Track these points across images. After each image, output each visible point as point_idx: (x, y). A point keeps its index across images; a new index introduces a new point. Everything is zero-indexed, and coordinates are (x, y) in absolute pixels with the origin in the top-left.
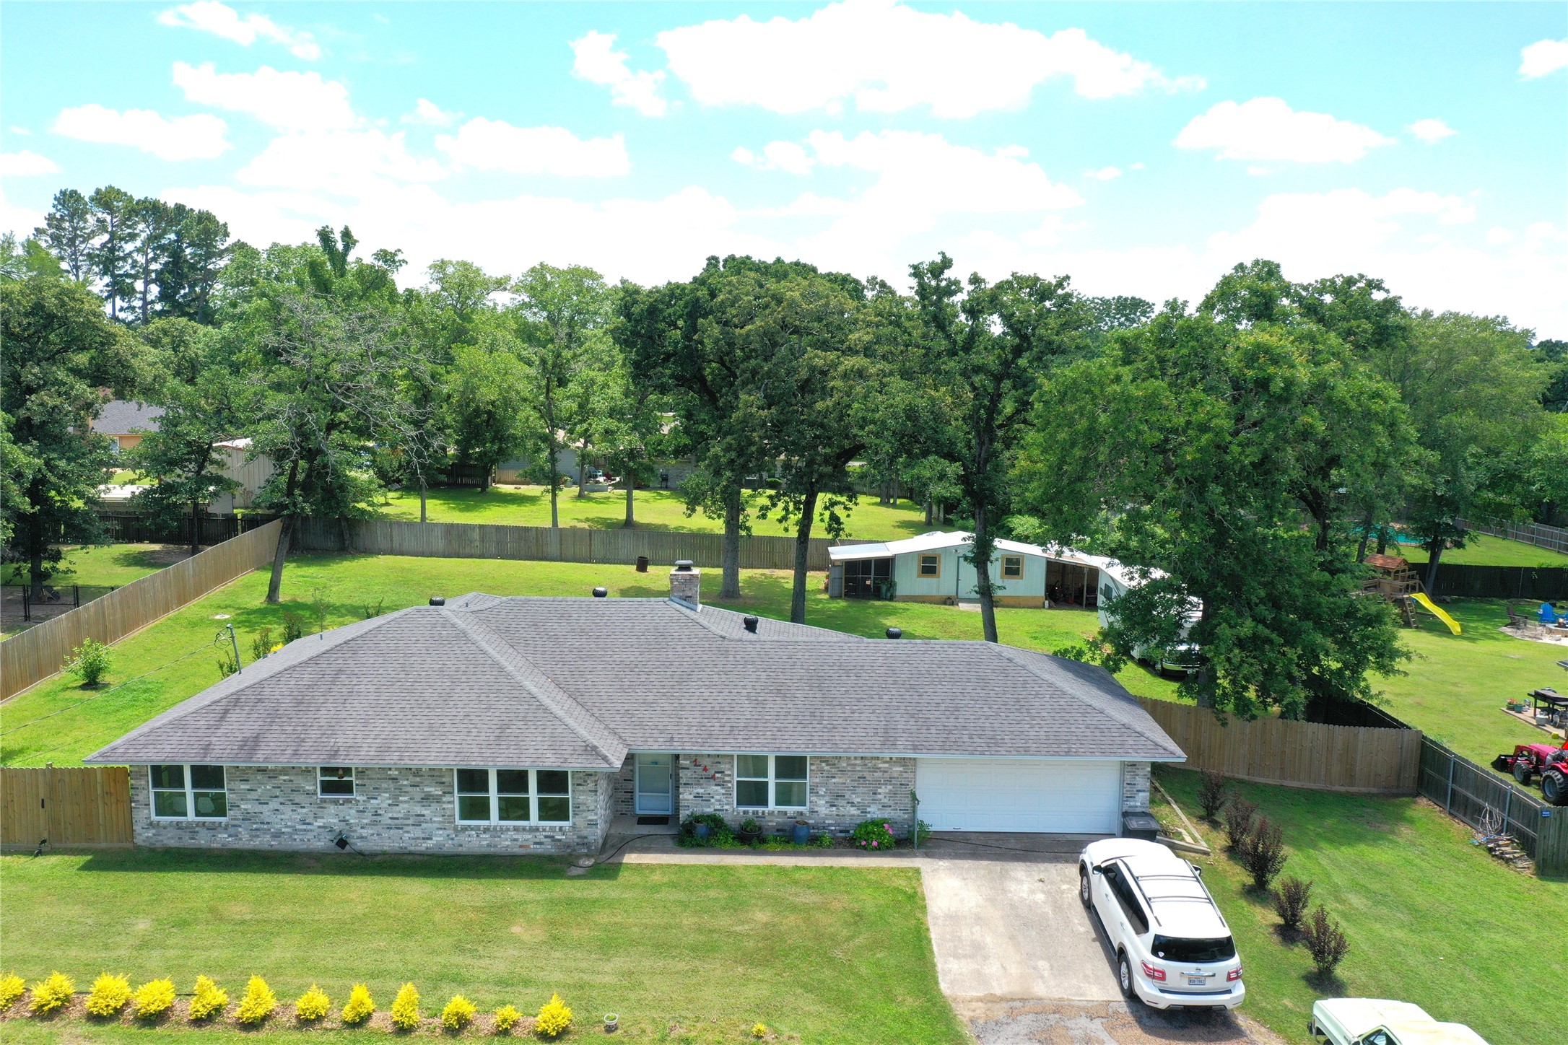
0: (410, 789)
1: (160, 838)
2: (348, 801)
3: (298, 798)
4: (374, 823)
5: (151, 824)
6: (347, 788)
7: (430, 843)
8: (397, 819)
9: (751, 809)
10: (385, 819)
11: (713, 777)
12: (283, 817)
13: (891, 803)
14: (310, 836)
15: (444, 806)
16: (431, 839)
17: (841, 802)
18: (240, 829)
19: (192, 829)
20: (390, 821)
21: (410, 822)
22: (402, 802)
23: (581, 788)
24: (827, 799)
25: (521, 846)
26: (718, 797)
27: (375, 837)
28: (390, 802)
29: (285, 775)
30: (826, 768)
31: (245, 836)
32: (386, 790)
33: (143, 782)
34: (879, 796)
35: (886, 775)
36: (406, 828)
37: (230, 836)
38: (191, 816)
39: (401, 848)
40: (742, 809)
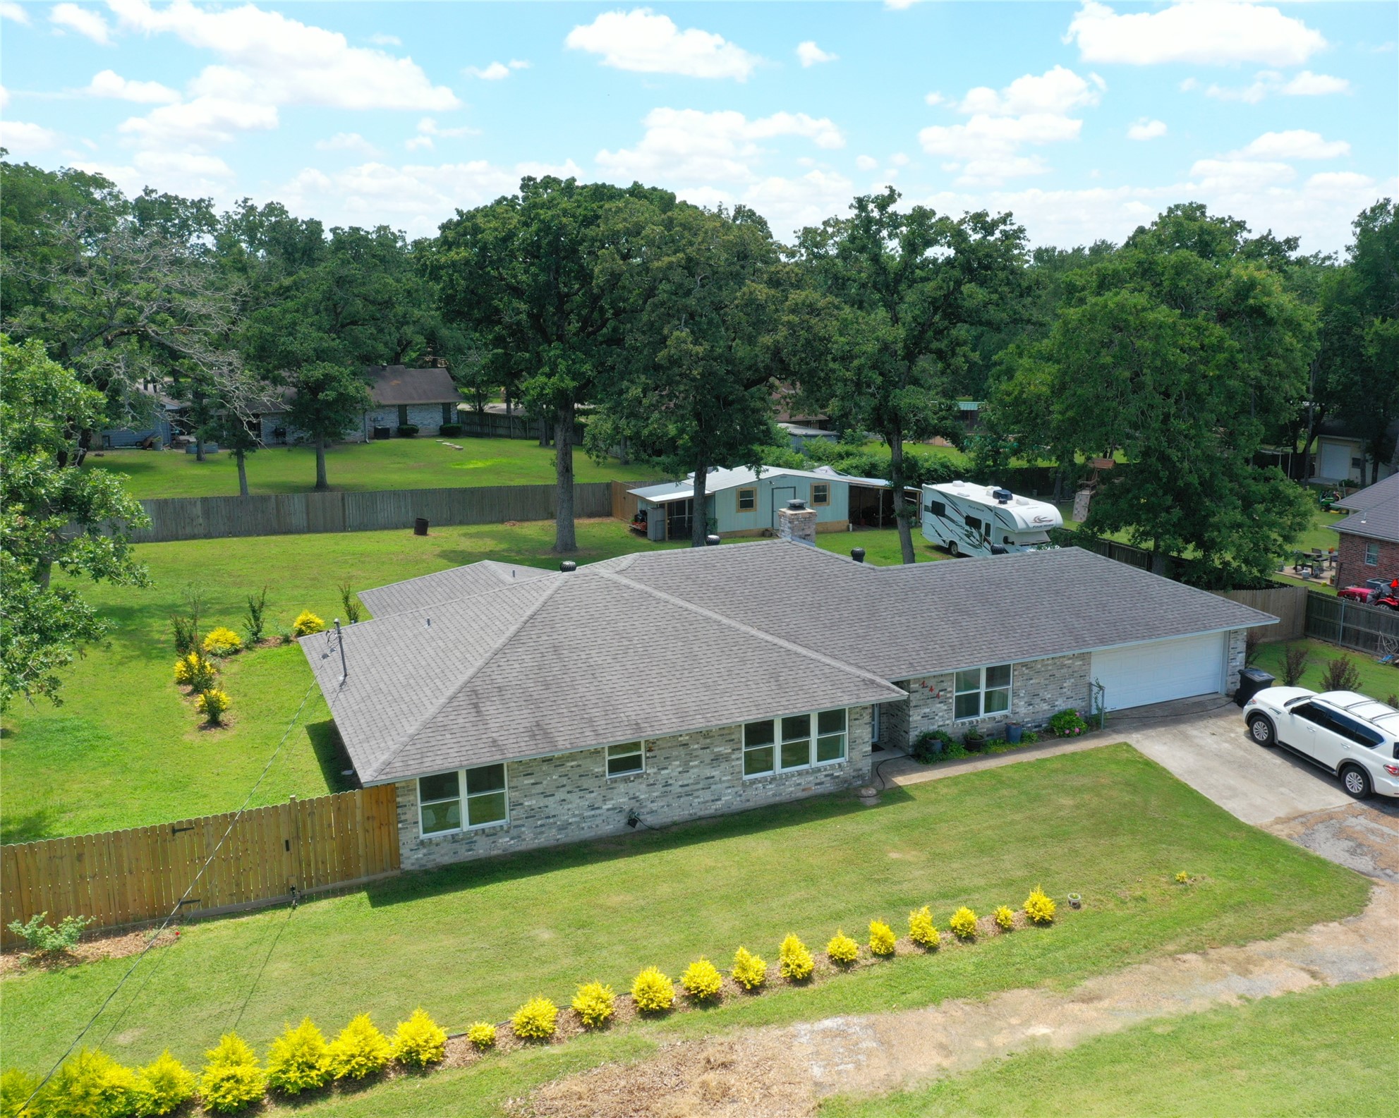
0: (700, 752)
1: (432, 857)
2: (638, 776)
3: (586, 783)
4: (665, 794)
5: (422, 843)
6: (635, 763)
7: (719, 804)
8: (687, 785)
9: (966, 720)
10: (676, 789)
11: (938, 696)
12: (570, 806)
13: (1073, 695)
14: (598, 821)
15: (733, 763)
16: (720, 799)
17: (1037, 700)
18: (523, 829)
19: (469, 840)
20: (680, 790)
21: (700, 786)
22: (692, 767)
23: (857, 722)
24: (1026, 699)
25: (803, 790)
26: (940, 714)
27: (666, 809)
28: (680, 769)
29: (572, 761)
30: (1026, 671)
31: (528, 833)
32: (677, 758)
33: (412, 798)
34: (1065, 690)
35: (1070, 670)
36: (696, 794)
37: (512, 839)
38: (466, 825)
39: (691, 815)
40: (959, 721)
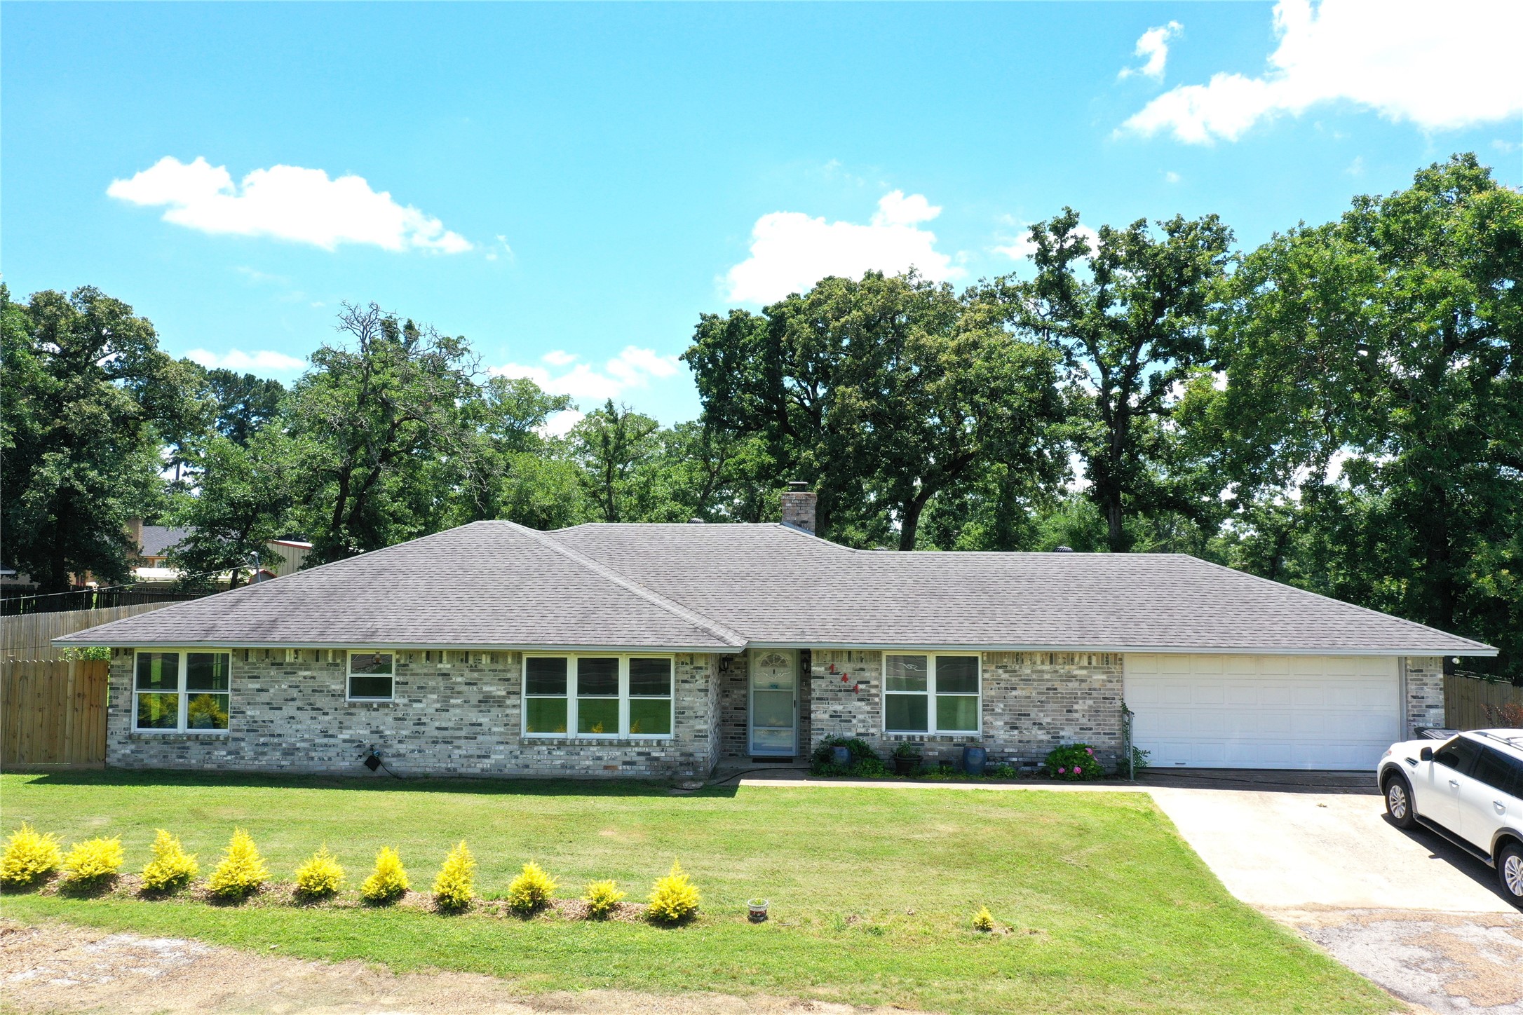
0: (465, 688)
1: (140, 756)
2: (386, 705)
3: (320, 701)
4: (416, 735)
5: (130, 737)
6: (382, 688)
7: (486, 764)
8: (446, 729)
9: (905, 734)
10: (430, 730)
11: (855, 690)
12: (299, 727)
13: (1092, 724)
14: (332, 753)
15: (508, 711)
16: (487, 757)
17: (1025, 723)
18: (243, 744)
19: (181, 744)
20: (436, 733)
21: (463, 733)
22: (453, 706)
23: (687, 686)
24: (1007, 718)
25: (606, 768)
26: (861, 717)
27: (416, 755)
28: (438, 706)
29: (306, 670)
30: (1005, 676)
31: (248, 751)
32: (434, 690)
33: (126, 681)
34: (1075, 715)
35: (1084, 685)
36: (457, 742)
37: (229, 753)
38: (182, 727)
39: (449, 769)
40: (893, 733)
